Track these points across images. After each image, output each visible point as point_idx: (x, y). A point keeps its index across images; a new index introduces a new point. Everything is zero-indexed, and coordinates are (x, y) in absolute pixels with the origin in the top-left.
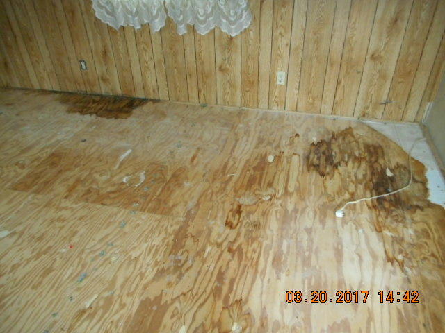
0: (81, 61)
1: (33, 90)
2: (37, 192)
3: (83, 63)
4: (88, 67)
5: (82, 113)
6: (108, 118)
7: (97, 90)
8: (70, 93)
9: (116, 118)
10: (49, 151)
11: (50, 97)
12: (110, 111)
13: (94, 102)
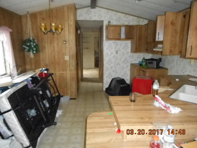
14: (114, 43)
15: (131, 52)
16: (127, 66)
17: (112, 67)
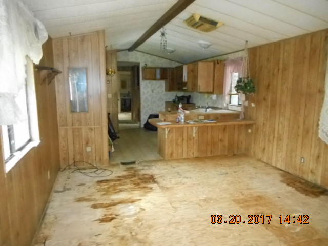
0: (302, 158)
1: (271, 165)
2: (242, 207)
3: (303, 159)
4: (305, 162)
5: (288, 184)
6: (302, 193)
7: (305, 177)
8: (288, 173)
9: (307, 195)
10: (259, 194)
11: (277, 171)
12: (306, 191)
13: (300, 182)
14: (150, 83)
15: (166, 91)
16: (162, 104)
17: (148, 105)
